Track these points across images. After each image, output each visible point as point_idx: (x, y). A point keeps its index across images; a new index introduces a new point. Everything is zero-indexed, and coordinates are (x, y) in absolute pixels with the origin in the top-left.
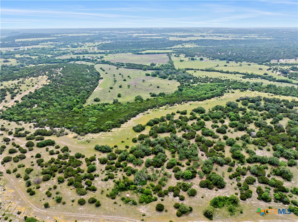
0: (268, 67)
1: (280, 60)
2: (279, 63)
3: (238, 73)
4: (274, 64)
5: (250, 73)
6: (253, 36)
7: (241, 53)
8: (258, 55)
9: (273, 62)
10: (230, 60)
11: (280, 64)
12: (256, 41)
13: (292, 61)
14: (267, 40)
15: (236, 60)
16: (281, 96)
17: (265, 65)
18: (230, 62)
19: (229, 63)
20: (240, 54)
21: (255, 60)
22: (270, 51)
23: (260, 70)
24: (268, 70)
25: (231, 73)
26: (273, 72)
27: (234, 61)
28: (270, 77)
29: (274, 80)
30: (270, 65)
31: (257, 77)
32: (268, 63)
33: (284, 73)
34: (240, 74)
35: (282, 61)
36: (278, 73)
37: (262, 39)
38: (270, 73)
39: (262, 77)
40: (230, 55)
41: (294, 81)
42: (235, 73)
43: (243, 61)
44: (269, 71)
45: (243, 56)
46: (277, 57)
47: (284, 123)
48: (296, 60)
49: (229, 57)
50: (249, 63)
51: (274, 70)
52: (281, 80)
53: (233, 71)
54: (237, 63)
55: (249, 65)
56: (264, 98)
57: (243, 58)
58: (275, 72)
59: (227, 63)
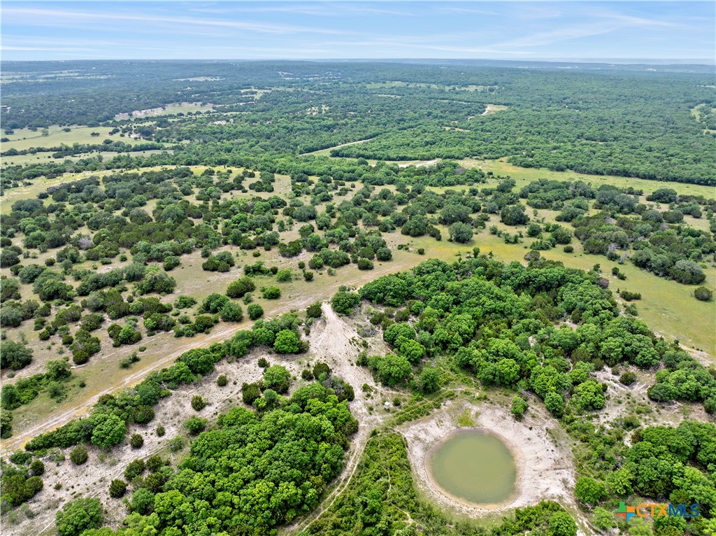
0: (111, 129)
1: (134, 113)
2: (132, 120)
3: (40, 150)
4: (123, 122)
5: (71, 145)
6: (65, 73)
7: (39, 107)
8: (83, 108)
9: (119, 118)
10: (15, 127)
11: (135, 120)
12: (74, 83)
13: (158, 112)
14: (100, 80)
15: (30, 124)
16: (140, 169)
17: (104, 126)
18: (16, 131)
19: (12, 133)
20: (35, 109)
21: (78, 119)
22: (108, 98)
23: (96, 138)
24: (111, 134)
25: (24, 153)
26: (122, 136)
27: (26, 129)
28: (117, 145)
29: (128, 149)
30: (115, 124)
31: (90, 149)
32: (111, 122)
33: (146, 133)
34: (48, 150)
35: (138, 114)
36: (133, 136)
37: (89, 78)
38: (116, 138)
39: (100, 147)
40: (11, 115)
41: (166, 145)
42: (34, 152)
43: (50, 125)
44: (115, 135)
45: (46, 113)
46: (126, 107)
47: (150, 208)
48: (164, 109)
49: (9, 119)
50: (66, 127)
51: (124, 131)
52: (142, 146)
53: (27, 148)
54: (35, 130)
55: (68, 130)
56: (104, 178)
57: (47, 117)
58: (126, 135)
59: (7, 133)
